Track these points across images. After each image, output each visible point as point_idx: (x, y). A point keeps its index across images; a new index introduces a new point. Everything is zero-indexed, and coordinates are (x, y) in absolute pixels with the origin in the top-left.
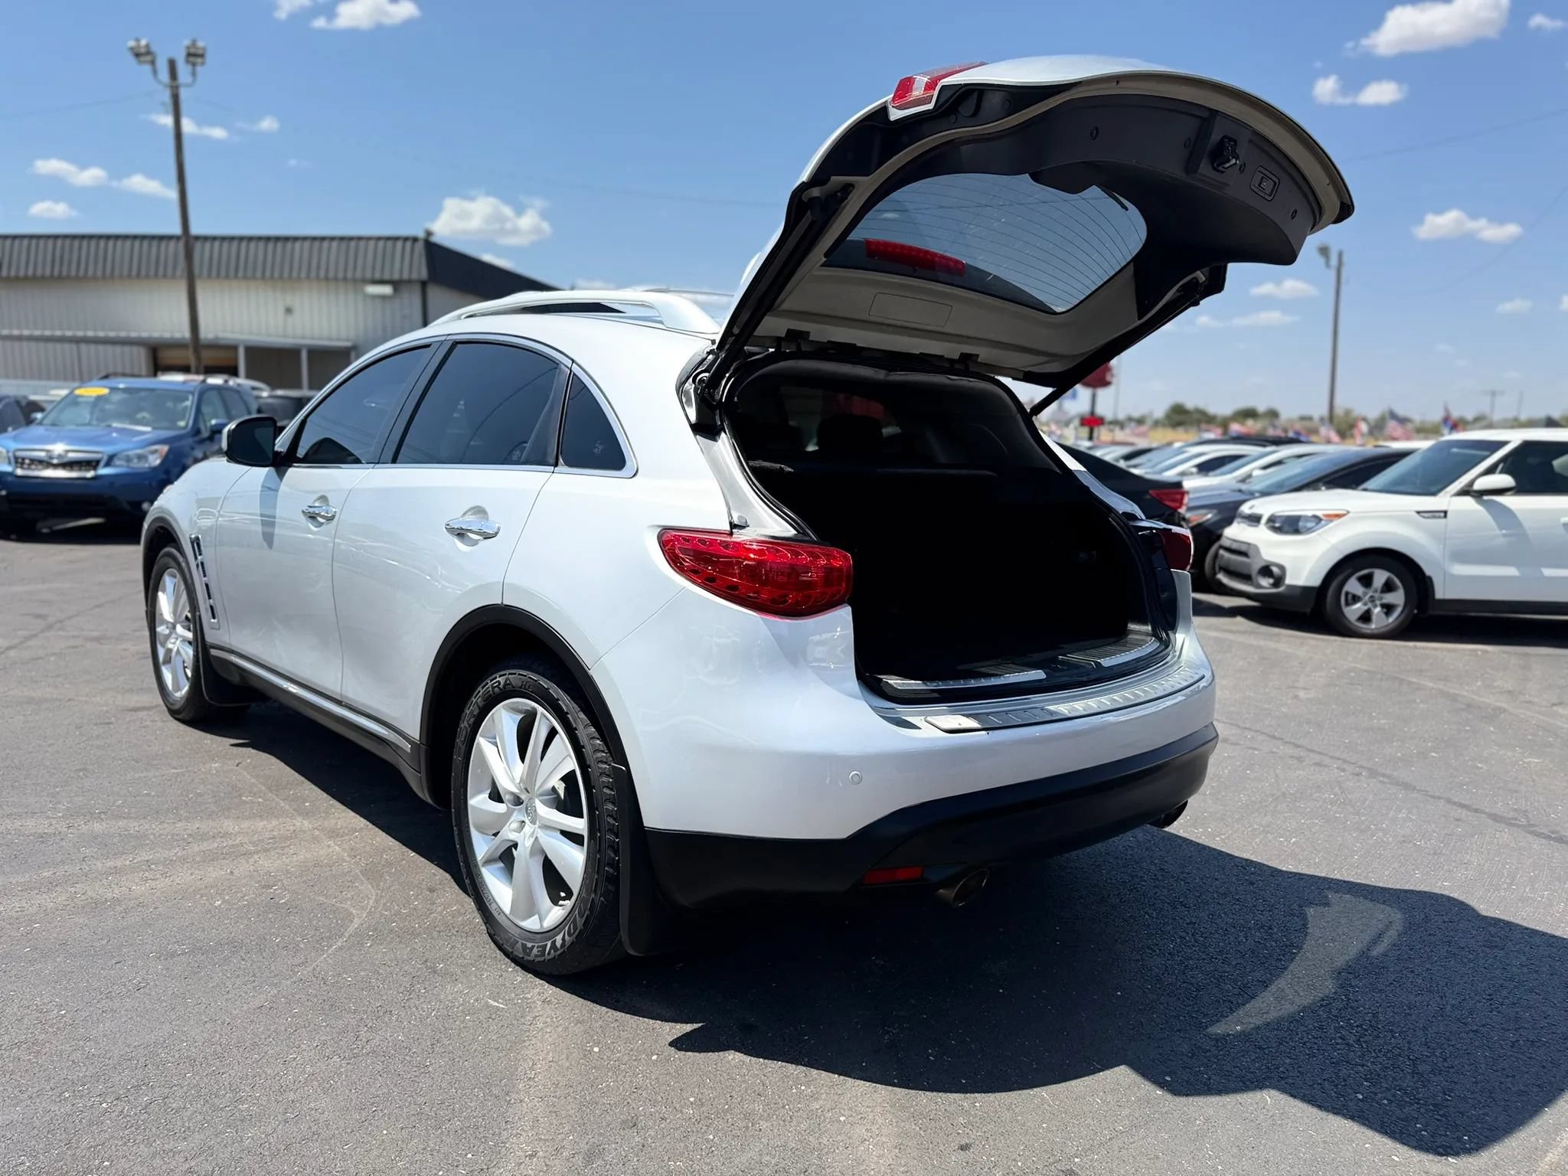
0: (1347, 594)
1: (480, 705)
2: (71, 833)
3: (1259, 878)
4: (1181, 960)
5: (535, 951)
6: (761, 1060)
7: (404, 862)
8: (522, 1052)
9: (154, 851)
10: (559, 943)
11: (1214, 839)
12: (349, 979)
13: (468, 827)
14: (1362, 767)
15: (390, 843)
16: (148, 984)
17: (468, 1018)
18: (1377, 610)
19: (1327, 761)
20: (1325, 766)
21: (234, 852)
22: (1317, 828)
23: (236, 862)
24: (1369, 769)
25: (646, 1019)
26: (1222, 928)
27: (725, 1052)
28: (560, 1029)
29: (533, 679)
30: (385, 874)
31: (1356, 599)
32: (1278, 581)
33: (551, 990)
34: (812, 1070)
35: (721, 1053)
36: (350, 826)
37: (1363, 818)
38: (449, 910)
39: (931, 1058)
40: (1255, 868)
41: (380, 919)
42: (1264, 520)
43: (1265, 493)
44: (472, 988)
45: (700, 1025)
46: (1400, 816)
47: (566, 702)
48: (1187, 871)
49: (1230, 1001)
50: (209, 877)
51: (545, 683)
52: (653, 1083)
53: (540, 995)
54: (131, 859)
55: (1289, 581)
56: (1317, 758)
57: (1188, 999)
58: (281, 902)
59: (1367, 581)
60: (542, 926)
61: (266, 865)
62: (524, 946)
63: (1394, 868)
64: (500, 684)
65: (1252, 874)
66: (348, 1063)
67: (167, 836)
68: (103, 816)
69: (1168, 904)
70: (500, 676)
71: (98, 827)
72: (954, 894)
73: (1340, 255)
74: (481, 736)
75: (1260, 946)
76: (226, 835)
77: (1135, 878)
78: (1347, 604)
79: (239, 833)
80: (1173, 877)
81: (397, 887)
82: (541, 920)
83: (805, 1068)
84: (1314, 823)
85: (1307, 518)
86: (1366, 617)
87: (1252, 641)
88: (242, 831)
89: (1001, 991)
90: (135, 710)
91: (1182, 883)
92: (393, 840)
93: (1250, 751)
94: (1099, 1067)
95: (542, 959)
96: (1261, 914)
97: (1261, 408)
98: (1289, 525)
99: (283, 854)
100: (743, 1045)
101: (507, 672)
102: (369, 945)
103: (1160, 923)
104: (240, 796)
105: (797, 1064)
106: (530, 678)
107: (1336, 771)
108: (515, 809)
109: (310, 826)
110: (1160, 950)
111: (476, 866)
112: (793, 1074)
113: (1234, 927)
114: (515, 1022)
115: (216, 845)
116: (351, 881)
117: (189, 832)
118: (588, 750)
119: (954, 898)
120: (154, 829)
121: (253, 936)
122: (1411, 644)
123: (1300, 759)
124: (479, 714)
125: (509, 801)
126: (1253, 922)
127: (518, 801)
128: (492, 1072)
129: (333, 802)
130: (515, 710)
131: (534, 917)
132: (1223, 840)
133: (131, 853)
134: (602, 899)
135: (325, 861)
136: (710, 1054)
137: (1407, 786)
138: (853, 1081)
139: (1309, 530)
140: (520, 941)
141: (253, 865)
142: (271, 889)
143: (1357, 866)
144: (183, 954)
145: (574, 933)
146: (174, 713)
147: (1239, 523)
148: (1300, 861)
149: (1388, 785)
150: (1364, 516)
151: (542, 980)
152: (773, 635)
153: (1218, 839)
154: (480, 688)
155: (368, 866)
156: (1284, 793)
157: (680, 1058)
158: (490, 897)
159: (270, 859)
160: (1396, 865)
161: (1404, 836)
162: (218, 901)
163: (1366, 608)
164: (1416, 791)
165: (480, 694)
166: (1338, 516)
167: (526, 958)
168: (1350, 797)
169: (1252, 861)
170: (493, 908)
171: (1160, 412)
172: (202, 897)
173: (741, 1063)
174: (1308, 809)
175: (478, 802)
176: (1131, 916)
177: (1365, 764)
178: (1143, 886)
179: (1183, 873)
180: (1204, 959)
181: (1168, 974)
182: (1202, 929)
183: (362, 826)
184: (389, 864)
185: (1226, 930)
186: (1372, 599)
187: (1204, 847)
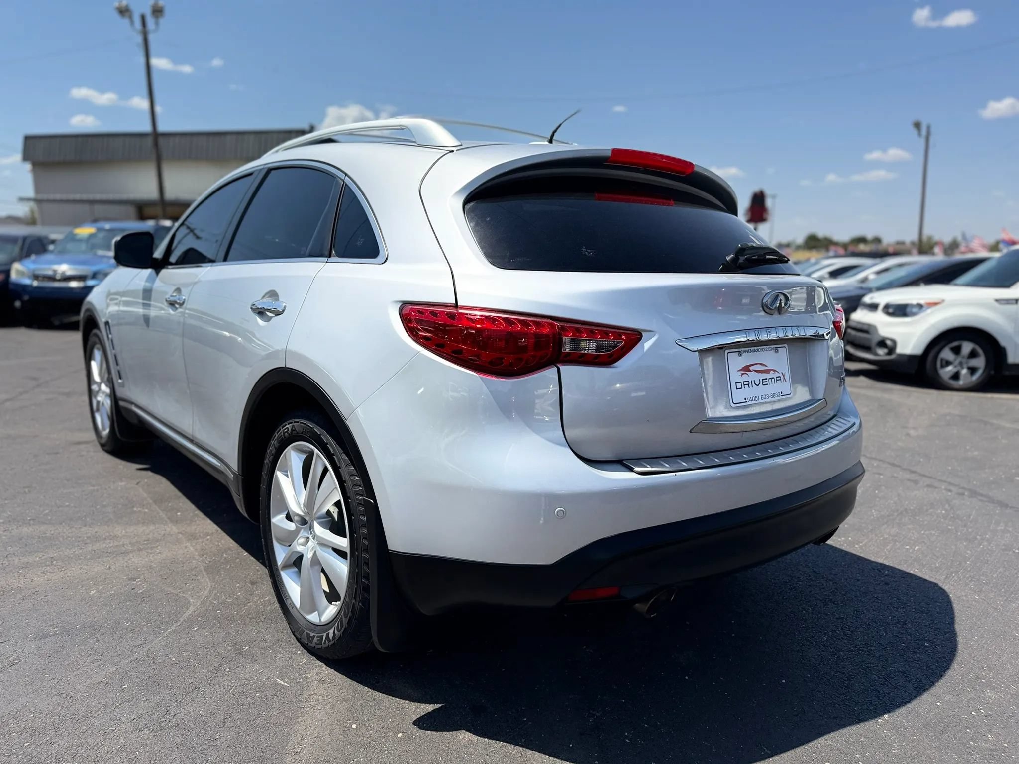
0: (942, 360)
1: (276, 446)
2: (5, 536)
3: (893, 579)
4: (833, 651)
5: (315, 639)
6: (486, 739)
7: (238, 560)
8: (295, 728)
9: (59, 550)
10: (331, 635)
11: (854, 546)
12: (174, 659)
13: (271, 539)
14: (963, 488)
15: (231, 545)
16: (20, 661)
17: (257, 695)
18: (964, 371)
19: (936, 484)
20: (936, 488)
21: (116, 551)
22: (935, 537)
23: (115, 559)
24: (970, 490)
25: (397, 699)
26: (866, 623)
27: (458, 732)
28: (329, 706)
29: (311, 427)
30: (221, 569)
31: (948, 363)
32: (891, 350)
33: (327, 671)
34: (528, 750)
35: (454, 732)
36: (205, 531)
37: (970, 530)
38: (262, 600)
39: (627, 740)
40: (888, 570)
41: (209, 607)
42: (881, 307)
43: (880, 289)
44: (266, 668)
45: (440, 705)
46: (999, 528)
47: (333, 445)
48: (834, 573)
49: (876, 690)
50: (92, 571)
51: (318, 430)
52: (395, 760)
53: (317, 675)
54: (41, 556)
55: (899, 350)
56: (928, 481)
57: (842, 688)
58: (139, 592)
59: (957, 350)
60: (320, 620)
61: (137, 562)
62: (308, 634)
63: (1000, 572)
64: (288, 430)
65: (886, 576)
66: (154, 736)
67: (72, 538)
68: (32, 522)
69: (821, 601)
70: (288, 424)
71: (26, 530)
72: (647, 608)
73: (929, 128)
74: (278, 470)
75: (898, 640)
76: (115, 537)
77: (793, 579)
78: (942, 366)
79: (124, 536)
80: (823, 578)
81: (228, 580)
82: (320, 616)
83: (521, 748)
84: (931, 534)
85: (912, 306)
86: (956, 376)
87: (871, 393)
88: (127, 534)
89: (687, 678)
90: (79, 443)
91: (831, 583)
92: (234, 543)
93: (877, 476)
94: (769, 752)
95: (320, 646)
96: (896, 611)
97: (870, 236)
98: (900, 311)
99: (151, 553)
100: (473, 726)
101: (293, 421)
102: (195, 629)
103: (815, 618)
104: (133, 507)
105: (516, 744)
106: (308, 425)
107: (944, 491)
108: (302, 528)
109: (177, 531)
110: (816, 642)
111: (277, 569)
112: (511, 753)
113: (875, 622)
114: (294, 700)
115: (104, 545)
116: (195, 575)
117: (89, 535)
118: (348, 485)
119: (648, 610)
120: (64, 533)
121: (110, 621)
122: (989, 395)
123: (916, 482)
124: (276, 453)
125: (297, 521)
126: (890, 618)
127: (304, 522)
128: (267, 746)
129: (198, 512)
130: (300, 450)
131: (315, 613)
132: (861, 547)
133: (42, 552)
134: (360, 604)
135: (180, 559)
136: (445, 733)
137: (1003, 505)
138: (561, 761)
139: (913, 314)
140: (306, 631)
141: (127, 562)
142: (134, 581)
143: (970, 570)
144: (54, 635)
145: (341, 629)
146: (103, 446)
147: (862, 309)
148: (924, 566)
149: (987, 503)
150: (955, 304)
151: (322, 662)
152: (490, 392)
153: (857, 546)
154: (276, 433)
155: (211, 563)
156: (906, 510)
157: (420, 737)
158: (287, 594)
159: (141, 557)
160: (1001, 569)
161: (1004, 545)
162: (93, 591)
163: (955, 370)
164: (1008, 508)
165: (276, 438)
166: (936, 304)
167: (310, 644)
168: (958, 512)
169: (885, 565)
170: (288, 603)
171: (800, 239)
172: (82, 587)
173: (470, 742)
174: (926, 523)
175: (278, 520)
176: (791, 611)
177: (966, 486)
178: (800, 585)
179: (831, 574)
180: (852, 651)
181: (824, 664)
182: (849, 624)
183: (214, 531)
184: (227, 561)
185: (869, 625)
186: (961, 364)
187: (847, 553)
